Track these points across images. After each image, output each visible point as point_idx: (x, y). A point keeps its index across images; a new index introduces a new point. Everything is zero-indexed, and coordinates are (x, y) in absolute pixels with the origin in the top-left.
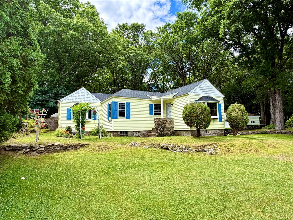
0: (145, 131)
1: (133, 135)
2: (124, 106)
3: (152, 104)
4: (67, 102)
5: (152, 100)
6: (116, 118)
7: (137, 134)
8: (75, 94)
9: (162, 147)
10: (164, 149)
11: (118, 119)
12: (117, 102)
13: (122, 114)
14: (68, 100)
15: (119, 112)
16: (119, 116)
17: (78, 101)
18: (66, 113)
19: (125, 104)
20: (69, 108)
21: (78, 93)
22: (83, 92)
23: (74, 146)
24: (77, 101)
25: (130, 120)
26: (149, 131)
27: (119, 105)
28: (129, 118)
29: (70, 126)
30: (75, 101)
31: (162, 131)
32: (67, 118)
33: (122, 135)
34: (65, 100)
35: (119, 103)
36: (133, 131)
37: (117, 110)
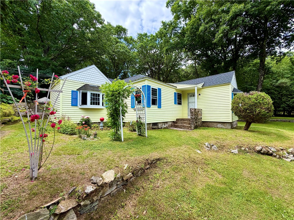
0: (171, 122)
1: (162, 127)
2: (156, 92)
3: (176, 93)
5: (177, 88)
6: (149, 106)
7: (166, 125)
8: (84, 72)
11: (151, 108)
12: (150, 87)
13: (154, 102)
14: (73, 79)
15: (152, 99)
16: (152, 104)
17: (88, 82)
18: (71, 97)
19: (156, 89)
20: (75, 90)
21: (87, 71)
22: (94, 71)
24: (86, 81)
25: (161, 109)
26: (174, 121)
27: (152, 91)
28: (160, 107)
30: (84, 81)
32: (72, 104)
33: (154, 127)
35: (152, 88)
36: (163, 122)
37: (150, 97)
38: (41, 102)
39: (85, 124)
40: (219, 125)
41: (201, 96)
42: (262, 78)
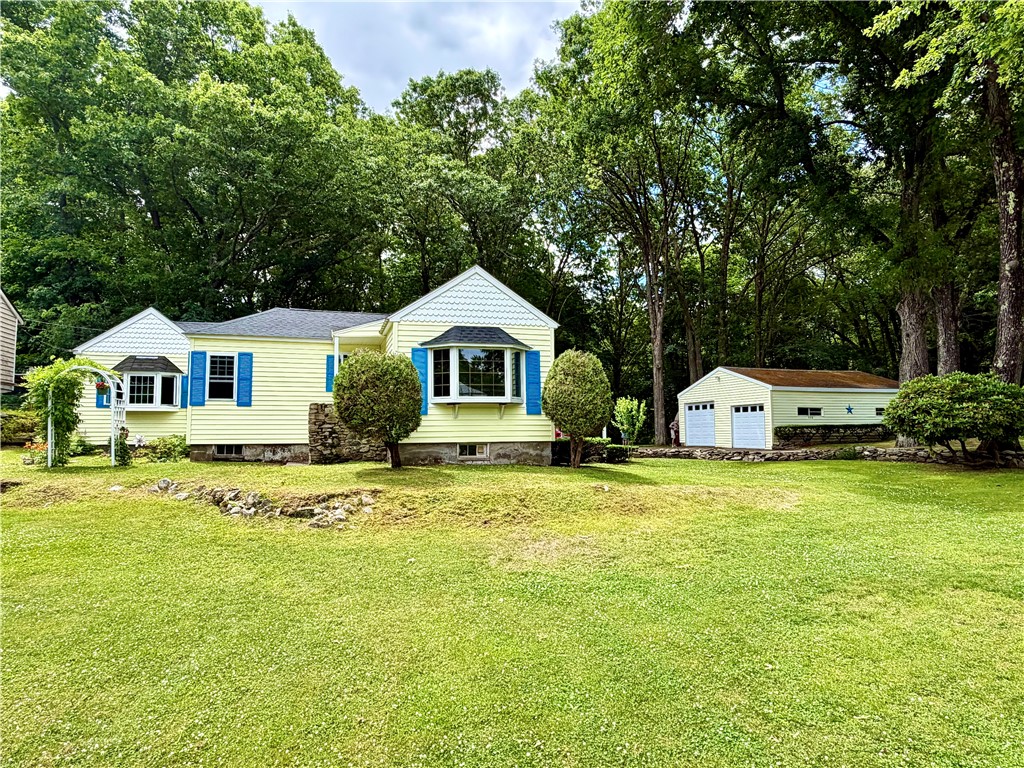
1: (261, 457)
2: (232, 363)
3: (333, 357)
4: (98, 354)
6: (198, 402)
7: (279, 454)
11: (205, 407)
13: (221, 391)
14: (101, 349)
15: (211, 383)
16: (210, 397)
17: (134, 350)
19: (233, 358)
21: (133, 326)
22: (150, 321)
24: (129, 350)
25: (252, 408)
27: (212, 362)
28: (245, 401)
30: (124, 350)
31: (332, 446)
32: (97, 402)
33: (225, 455)
34: (91, 349)
35: (212, 357)
36: (265, 445)
37: (204, 379)
42: (1007, 203)
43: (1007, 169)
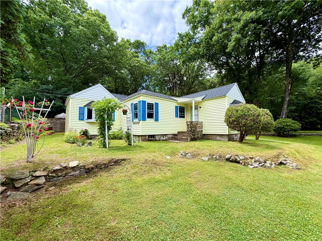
0: (171, 134)
1: (160, 139)
2: (153, 106)
3: (178, 107)
5: (178, 102)
6: (144, 119)
7: (165, 138)
8: (90, 91)
9: (228, 160)
10: (231, 161)
11: (146, 121)
12: (145, 102)
13: (150, 116)
14: (80, 97)
15: (147, 113)
16: (147, 118)
17: (94, 99)
18: (78, 112)
19: (153, 104)
20: (82, 106)
21: (93, 90)
22: (99, 89)
23: (104, 164)
24: (92, 99)
25: (159, 122)
26: (175, 134)
27: (148, 105)
28: (157, 120)
29: (87, 129)
30: (90, 98)
31: (194, 135)
32: (79, 118)
33: (150, 139)
35: (148, 103)
36: (161, 135)
37: (146, 111)
38: (60, 117)
39: (83, 134)
40: (218, 138)
41: (201, 109)
43: (290, 80)
